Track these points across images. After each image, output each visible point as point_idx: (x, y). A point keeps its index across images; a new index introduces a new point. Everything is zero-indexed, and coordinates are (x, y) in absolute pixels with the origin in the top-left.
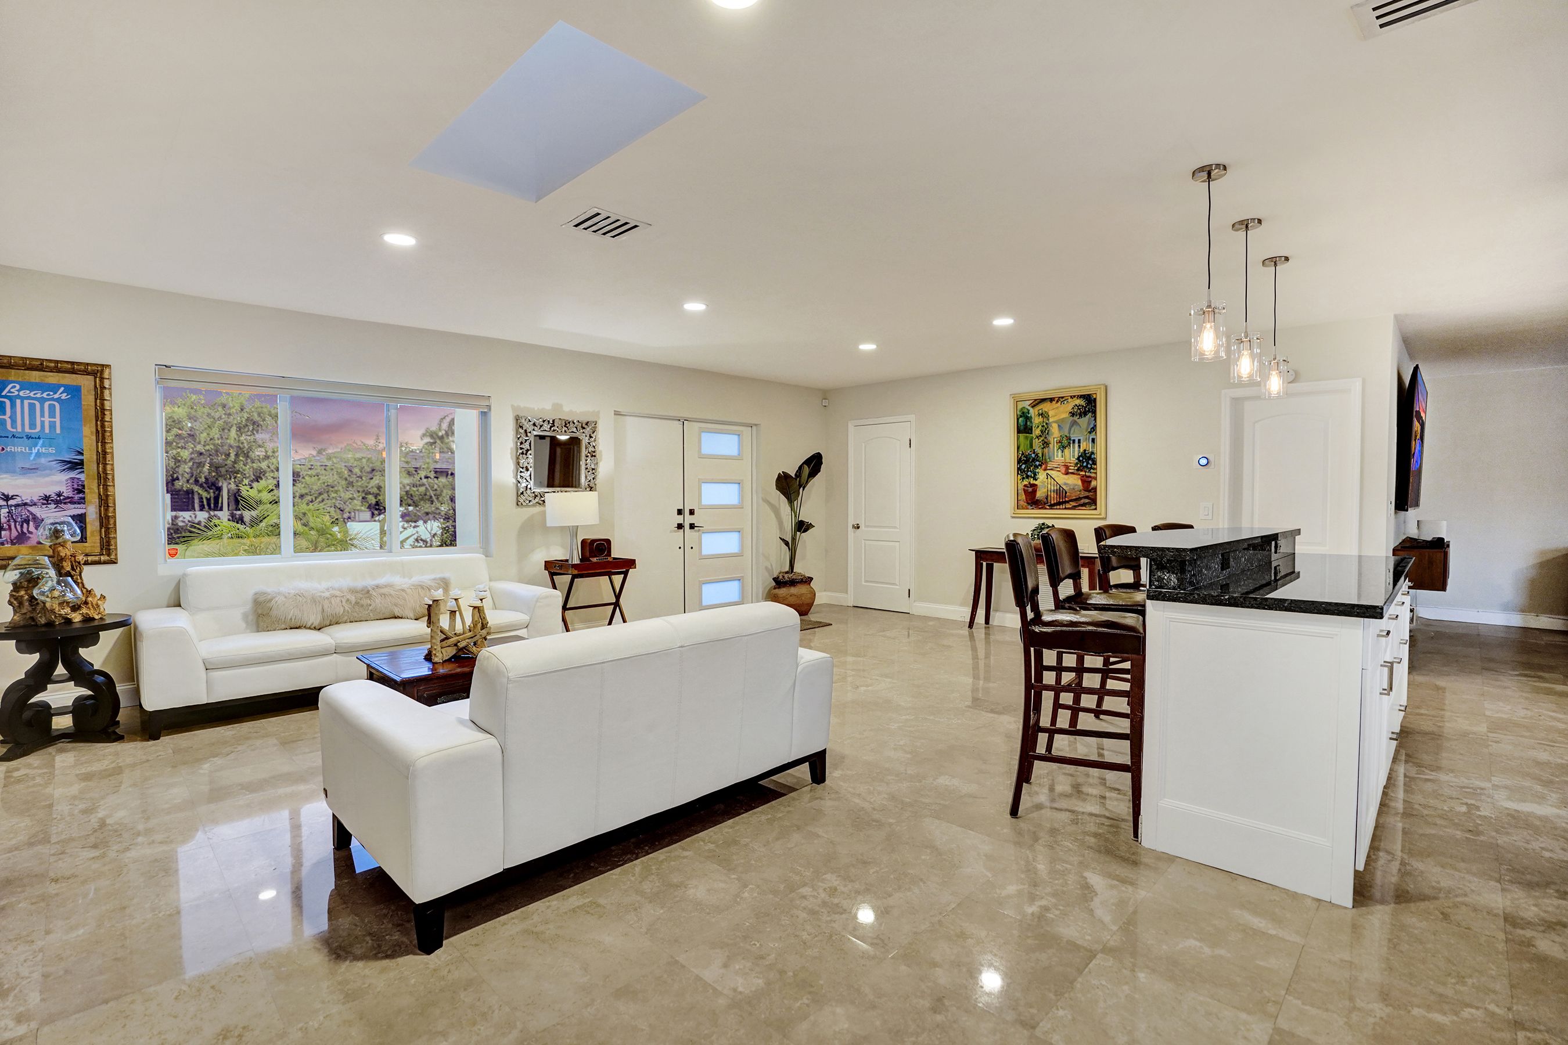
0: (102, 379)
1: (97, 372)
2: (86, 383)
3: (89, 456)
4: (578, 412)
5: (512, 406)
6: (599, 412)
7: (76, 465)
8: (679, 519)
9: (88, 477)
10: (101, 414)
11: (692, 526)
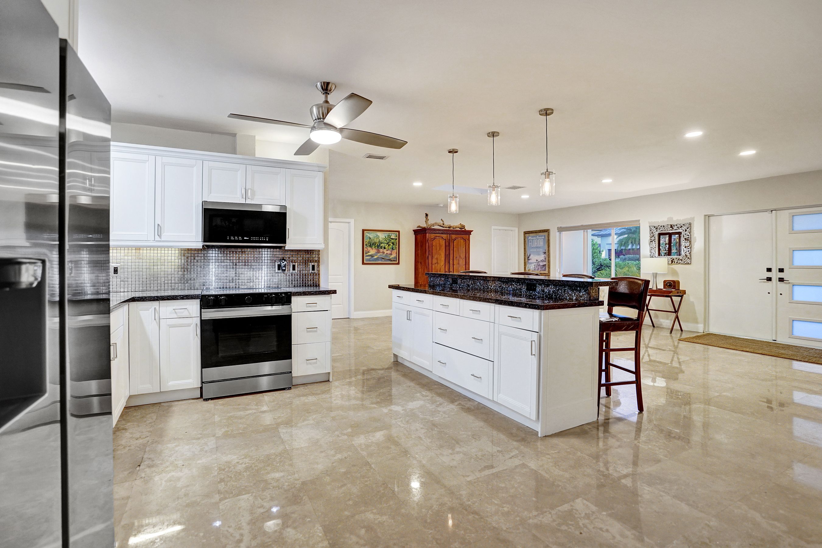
0: (548, 233)
1: (547, 231)
2: (546, 234)
3: (547, 251)
4: (681, 219)
5: (649, 222)
6: (694, 218)
7: (545, 253)
8: (769, 275)
9: (546, 255)
10: (549, 240)
11: (781, 280)
